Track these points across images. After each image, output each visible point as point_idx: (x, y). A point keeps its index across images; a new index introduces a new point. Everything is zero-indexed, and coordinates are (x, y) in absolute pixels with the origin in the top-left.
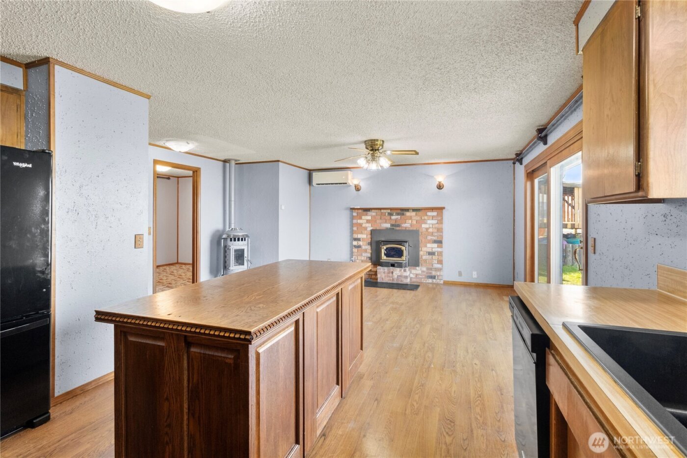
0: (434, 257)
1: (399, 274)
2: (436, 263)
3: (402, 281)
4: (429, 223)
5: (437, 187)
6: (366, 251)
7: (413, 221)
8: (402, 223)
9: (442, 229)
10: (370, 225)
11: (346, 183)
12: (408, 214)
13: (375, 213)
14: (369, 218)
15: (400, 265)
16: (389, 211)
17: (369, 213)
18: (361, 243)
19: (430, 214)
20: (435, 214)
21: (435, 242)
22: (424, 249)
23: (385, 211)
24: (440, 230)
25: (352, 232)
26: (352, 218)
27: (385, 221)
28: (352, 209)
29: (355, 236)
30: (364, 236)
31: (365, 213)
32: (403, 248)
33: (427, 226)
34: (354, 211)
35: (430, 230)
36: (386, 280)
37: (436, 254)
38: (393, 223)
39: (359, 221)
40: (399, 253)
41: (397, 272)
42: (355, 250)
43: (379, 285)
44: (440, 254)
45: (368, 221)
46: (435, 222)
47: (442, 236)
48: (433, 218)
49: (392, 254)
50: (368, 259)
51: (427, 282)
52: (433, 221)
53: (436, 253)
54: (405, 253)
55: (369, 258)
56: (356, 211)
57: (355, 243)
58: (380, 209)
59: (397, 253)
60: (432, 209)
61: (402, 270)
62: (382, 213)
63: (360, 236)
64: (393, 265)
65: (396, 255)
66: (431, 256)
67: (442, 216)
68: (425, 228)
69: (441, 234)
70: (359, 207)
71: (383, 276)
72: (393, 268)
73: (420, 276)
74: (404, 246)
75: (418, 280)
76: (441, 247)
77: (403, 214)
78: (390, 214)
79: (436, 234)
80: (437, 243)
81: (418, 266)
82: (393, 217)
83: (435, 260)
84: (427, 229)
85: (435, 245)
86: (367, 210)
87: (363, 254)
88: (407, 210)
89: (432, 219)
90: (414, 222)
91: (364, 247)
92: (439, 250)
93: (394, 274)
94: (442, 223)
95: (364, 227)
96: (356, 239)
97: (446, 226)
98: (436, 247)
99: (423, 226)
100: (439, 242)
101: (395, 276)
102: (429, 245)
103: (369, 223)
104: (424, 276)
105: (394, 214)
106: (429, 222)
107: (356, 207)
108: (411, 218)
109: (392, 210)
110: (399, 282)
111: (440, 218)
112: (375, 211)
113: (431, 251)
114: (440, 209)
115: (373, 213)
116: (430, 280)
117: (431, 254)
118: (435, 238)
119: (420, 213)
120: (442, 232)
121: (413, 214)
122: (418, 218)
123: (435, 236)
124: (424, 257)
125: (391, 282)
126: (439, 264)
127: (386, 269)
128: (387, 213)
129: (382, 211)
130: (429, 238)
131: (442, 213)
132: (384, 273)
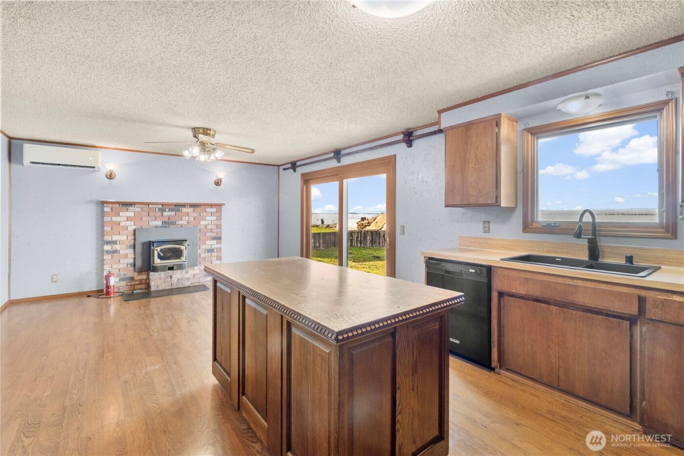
0: (213, 254)
1: (180, 277)
2: (216, 259)
3: (183, 284)
4: (208, 220)
5: (215, 183)
6: (126, 256)
7: (190, 218)
8: (177, 221)
9: (221, 225)
10: (132, 223)
11: (94, 167)
12: (185, 210)
13: (140, 209)
14: (131, 214)
15: (181, 267)
16: (160, 206)
17: (131, 208)
18: (117, 247)
19: (209, 210)
20: (214, 210)
21: (214, 238)
22: (203, 247)
23: (154, 206)
24: (219, 226)
25: (101, 233)
26: (103, 214)
27: (154, 218)
28: (103, 203)
29: (108, 238)
30: (124, 238)
31: (125, 208)
32: (183, 248)
33: (205, 223)
34: (105, 205)
35: (210, 227)
36: (163, 287)
37: (215, 251)
38: (166, 220)
39: (114, 219)
40: (178, 254)
41: (177, 275)
42: (107, 257)
43: (153, 295)
44: (219, 250)
45: (128, 219)
46: (214, 218)
47: (221, 232)
48: (212, 214)
49: (168, 256)
50: (129, 266)
51: (206, 280)
52: (213, 217)
53: (216, 249)
54: (185, 253)
55: (131, 264)
56: (110, 205)
57: (107, 248)
58: (148, 204)
59: (174, 254)
60: (211, 206)
61: (184, 272)
62: (150, 208)
63: (115, 238)
64: (171, 268)
65: (172, 256)
66: (210, 254)
67: (220, 212)
68: (204, 225)
69: (220, 230)
70: (114, 201)
71: (159, 282)
72: (172, 271)
73: (199, 276)
74: (183, 245)
75: (196, 280)
76: (220, 243)
77: (178, 211)
78: (162, 210)
79: (215, 231)
80: (216, 239)
81: (197, 265)
82: (166, 214)
83: (214, 257)
84: (206, 226)
85: (215, 242)
86: (127, 205)
87: (122, 261)
88: (184, 205)
89: (212, 216)
90: (192, 219)
91: (122, 252)
92: (218, 246)
93: (173, 278)
94: (220, 219)
95: (123, 227)
96: (108, 243)
97: (224, 222)
98: (216, 243)
99: (202, 222)
100: (218, 238)
101: (175, 279)
102: (208, 242)
103: (131, 220)
104: (202, 275)
105: (167, 210)
106: (208, 218)
107: (109, 201)
108: (188, 214)
109: (164, 207)
110: (180, 286)
111: (219, 215)
112: (141, 206)
113: (210, 248)
114: (219, 206)
115: (137, 209)
116: (209, 277)
117: (211, 251)
118: (214, 235)
119: (198, 209)
120: (221, 228)
121: (190, 210)
122: (196, 214)
123: (214, 233)
124: (203, 255)
125: (169, 288)
126: (219, 260)
127: (162, 274)
128: (157, 209)
129: (150, 206)
130: (208, 234)
131: (221, 209)
132: (160, 279)
